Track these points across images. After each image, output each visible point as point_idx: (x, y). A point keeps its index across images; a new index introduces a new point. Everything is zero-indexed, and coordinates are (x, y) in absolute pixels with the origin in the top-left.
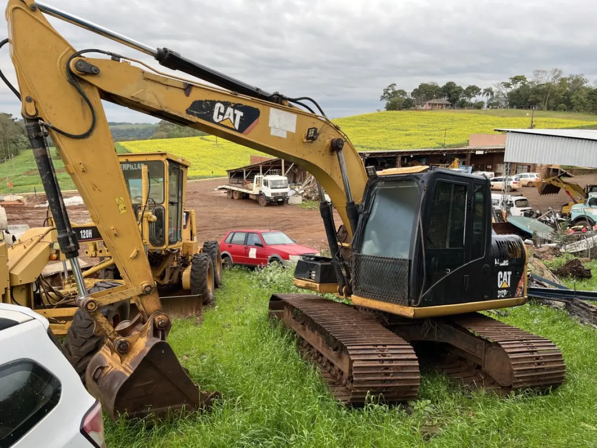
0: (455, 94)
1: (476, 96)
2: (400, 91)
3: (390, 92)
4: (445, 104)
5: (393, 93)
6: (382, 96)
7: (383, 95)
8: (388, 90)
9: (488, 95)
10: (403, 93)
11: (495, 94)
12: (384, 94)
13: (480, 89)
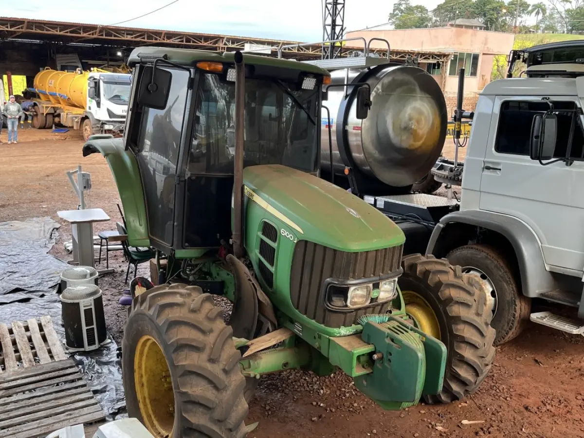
0: (491, 12)
1: (523, 15)
2: (417, 7)
3: (403, 7)
4: (479, 27)
5: (406, 8)
6: (391, 14)
7: (392, 12)
8: (400, 4)
9: (538, 13)
10: (422, 9)
11: (548, 12)
12: (394, 10)
13: (529, 6)
